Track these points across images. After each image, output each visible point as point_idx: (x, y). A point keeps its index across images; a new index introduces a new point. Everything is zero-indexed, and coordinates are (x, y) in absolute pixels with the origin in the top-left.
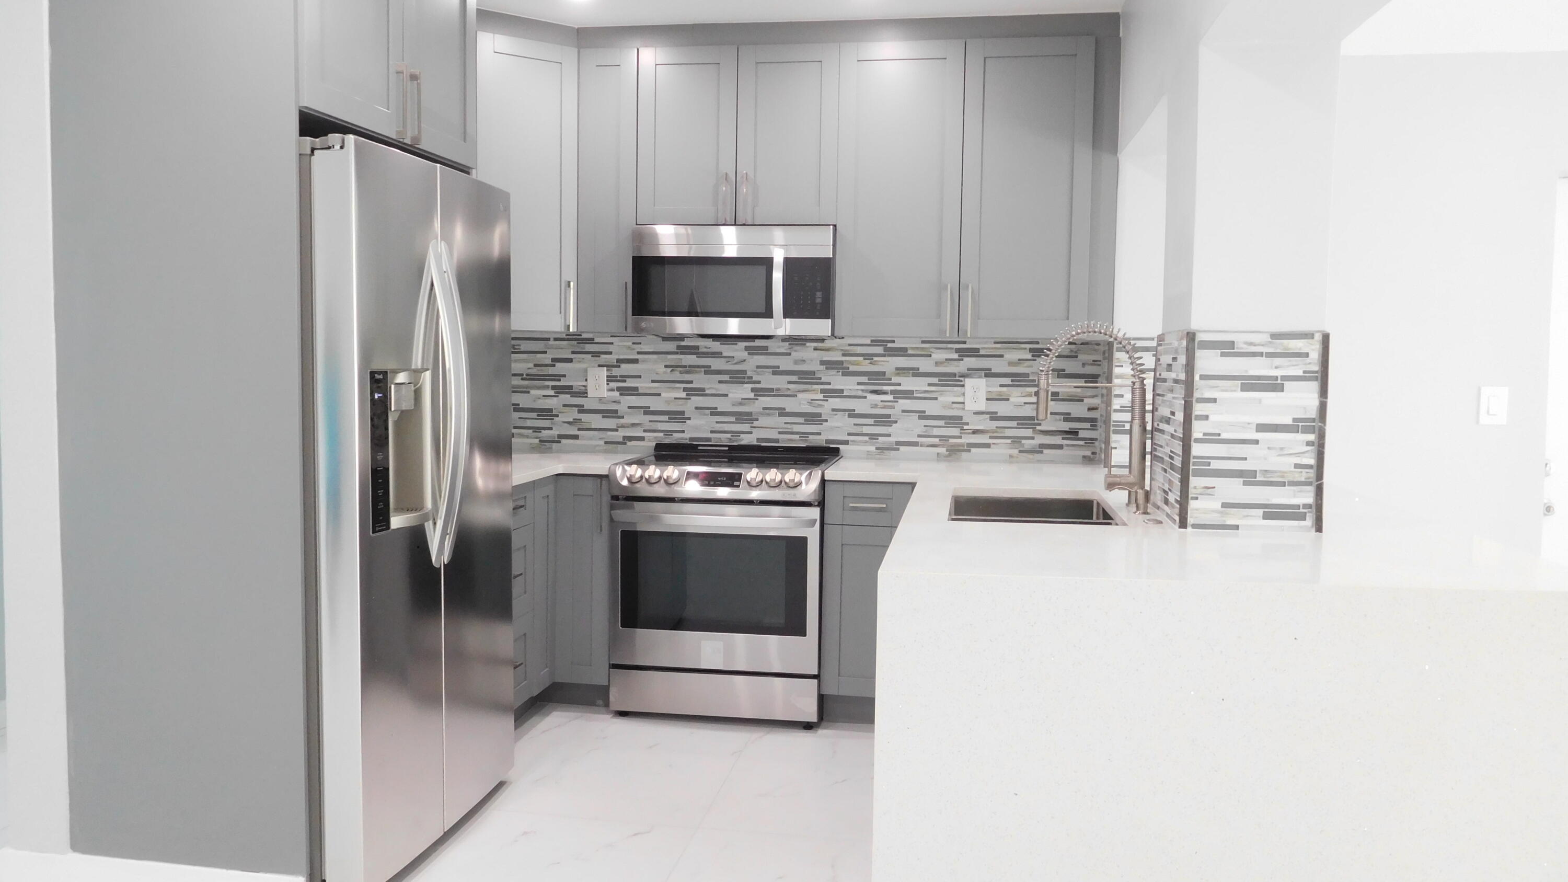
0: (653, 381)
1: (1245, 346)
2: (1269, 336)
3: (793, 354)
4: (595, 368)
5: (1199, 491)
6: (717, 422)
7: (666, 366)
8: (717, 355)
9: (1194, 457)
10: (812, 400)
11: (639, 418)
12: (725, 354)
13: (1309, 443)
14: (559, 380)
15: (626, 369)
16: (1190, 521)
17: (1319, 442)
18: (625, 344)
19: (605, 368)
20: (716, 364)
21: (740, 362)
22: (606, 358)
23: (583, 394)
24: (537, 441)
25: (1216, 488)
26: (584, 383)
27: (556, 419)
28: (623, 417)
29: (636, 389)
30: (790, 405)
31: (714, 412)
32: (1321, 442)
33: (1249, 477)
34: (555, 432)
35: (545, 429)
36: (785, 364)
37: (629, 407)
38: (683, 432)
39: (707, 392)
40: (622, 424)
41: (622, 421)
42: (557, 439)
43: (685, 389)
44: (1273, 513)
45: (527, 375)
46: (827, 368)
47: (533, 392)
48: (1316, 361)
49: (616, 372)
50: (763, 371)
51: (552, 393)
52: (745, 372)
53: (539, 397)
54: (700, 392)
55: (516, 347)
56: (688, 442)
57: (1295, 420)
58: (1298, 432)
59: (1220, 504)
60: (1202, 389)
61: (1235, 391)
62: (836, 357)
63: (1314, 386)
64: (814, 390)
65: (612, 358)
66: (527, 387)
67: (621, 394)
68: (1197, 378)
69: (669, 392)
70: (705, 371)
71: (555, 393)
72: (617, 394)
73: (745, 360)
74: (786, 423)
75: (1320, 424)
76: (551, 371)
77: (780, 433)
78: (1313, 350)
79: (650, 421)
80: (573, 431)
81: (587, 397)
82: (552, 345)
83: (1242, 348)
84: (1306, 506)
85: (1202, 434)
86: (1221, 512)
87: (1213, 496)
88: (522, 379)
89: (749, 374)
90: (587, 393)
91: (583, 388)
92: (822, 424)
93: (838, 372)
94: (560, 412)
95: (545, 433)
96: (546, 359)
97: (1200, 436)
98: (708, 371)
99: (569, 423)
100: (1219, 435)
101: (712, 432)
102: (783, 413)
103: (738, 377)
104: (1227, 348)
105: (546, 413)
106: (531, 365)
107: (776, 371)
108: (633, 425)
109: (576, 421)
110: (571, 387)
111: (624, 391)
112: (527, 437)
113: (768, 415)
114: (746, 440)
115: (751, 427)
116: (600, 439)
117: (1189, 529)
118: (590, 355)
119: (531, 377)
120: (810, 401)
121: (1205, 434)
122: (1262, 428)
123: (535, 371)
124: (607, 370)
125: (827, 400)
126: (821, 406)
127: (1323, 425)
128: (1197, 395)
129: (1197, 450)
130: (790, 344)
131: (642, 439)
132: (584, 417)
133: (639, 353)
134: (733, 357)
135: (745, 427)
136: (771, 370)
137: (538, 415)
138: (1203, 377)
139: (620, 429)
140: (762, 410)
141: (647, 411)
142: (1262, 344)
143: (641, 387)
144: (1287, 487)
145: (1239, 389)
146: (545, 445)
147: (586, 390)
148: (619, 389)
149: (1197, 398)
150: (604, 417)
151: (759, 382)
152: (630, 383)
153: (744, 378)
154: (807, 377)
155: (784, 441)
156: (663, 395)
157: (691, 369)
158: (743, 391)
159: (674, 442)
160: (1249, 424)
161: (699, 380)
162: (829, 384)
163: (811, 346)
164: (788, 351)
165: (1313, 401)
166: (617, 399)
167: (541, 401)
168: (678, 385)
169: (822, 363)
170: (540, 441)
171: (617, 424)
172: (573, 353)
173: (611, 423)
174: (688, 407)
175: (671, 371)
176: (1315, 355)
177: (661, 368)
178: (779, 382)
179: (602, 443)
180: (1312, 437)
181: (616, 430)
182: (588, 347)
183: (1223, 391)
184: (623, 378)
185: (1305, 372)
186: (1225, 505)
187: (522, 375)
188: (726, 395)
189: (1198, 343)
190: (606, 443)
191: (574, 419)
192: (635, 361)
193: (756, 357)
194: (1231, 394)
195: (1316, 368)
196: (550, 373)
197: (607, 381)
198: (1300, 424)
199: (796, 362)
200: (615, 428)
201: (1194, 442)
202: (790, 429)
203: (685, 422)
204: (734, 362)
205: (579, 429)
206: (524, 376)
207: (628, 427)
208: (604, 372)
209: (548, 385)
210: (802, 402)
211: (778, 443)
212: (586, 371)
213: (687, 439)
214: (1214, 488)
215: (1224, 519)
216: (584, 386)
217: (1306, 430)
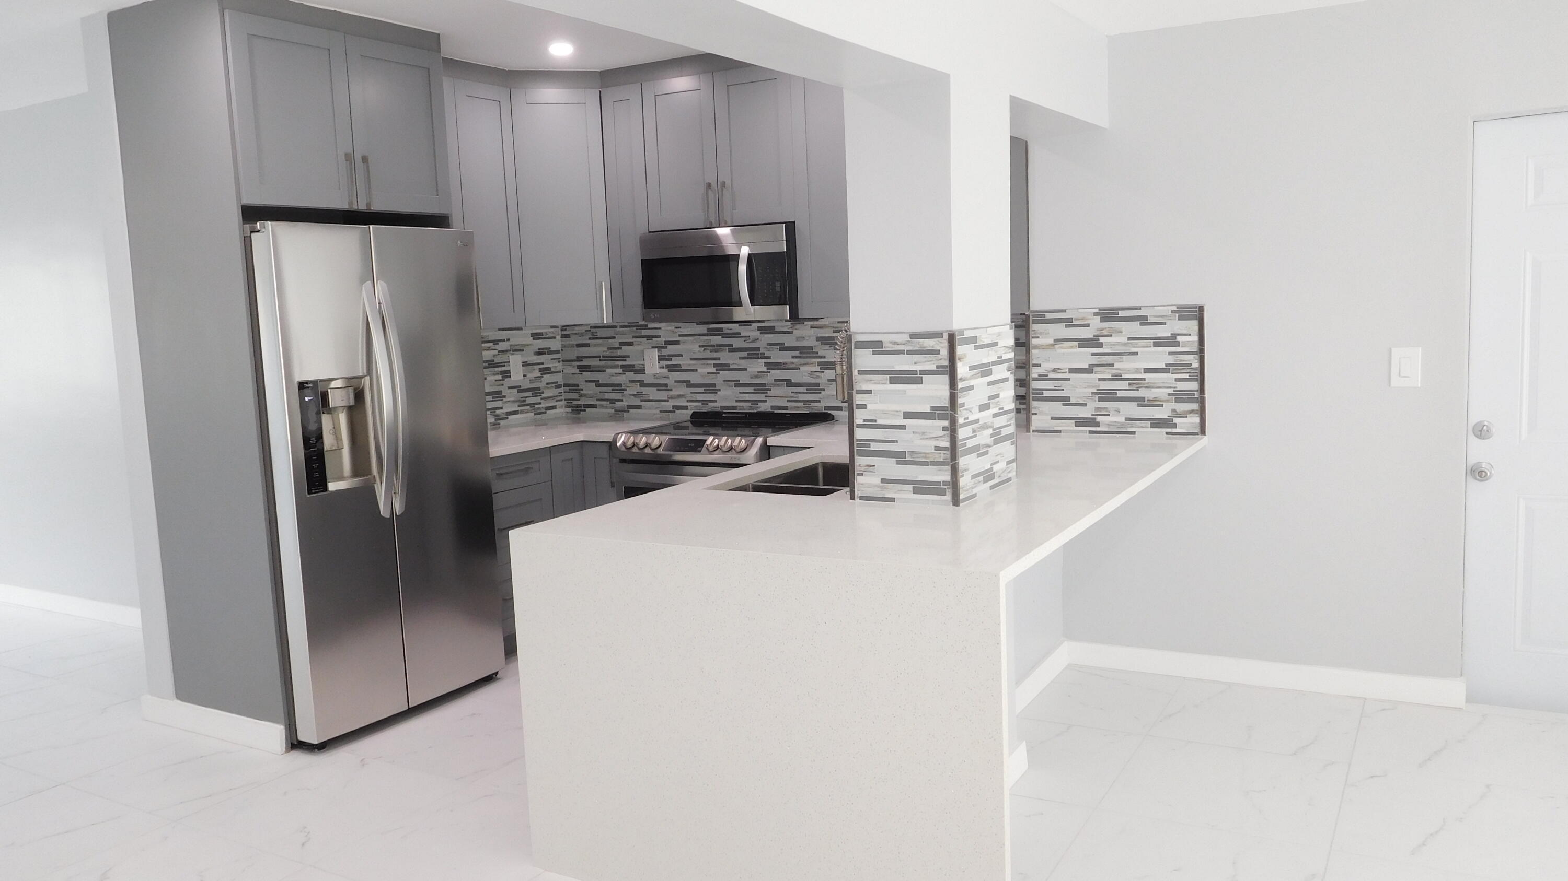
0: (691, 359)
1: (890, 345)
2: (909, 336)
3: (795, 332)
4: (649, 350)
5: (863, 469)
6: (740, 393)
7: (700, 346)
8: (737, 335)
9: (858, 440)
10: (811, 372)
11: (683, 390)
12: (742, 334)
13: (944, 429)
14: (625, 360)
15: (671, 349)
16: (858, 494)
17: (951, 427)
18: (670, 328)
19: (656, 349)
20: (737, 343)
21: (754, 341)
22: (657, 341)
23: (642, 371)
24: (613, 411)
25: (876, 467)
26: (642, 363)
27: (625, 392)
28: (671, 390)
29: (679, 366)
30: (795, 377)
31: (738, 384)
32: (952, 428)
33: (900, 457)
34: (625, 403)
35: (619, 400)
36: (788, 341)
37: (676, 381)
38: (716, 401)
39: (731, 367)
40: (671, 396)
41: (671, 393)
42: (626, 409)
43: (715, 365)
44: (921, 488)
45: (603, 357)
46: (822, 344)
47: (608, 371)
48: (946, 357)
49: (665, 352)
50: (772, 348)
51: (620, 371)
52: (758, 349)
53: (612, 375)
54: (725, 367)
55: (594, 334)
56: (719, 410)
57: (932, 408)
58: (936, 419)
59: (880, 480)
60: (861, 383)
61: (885, 384)
62: (828, 333)
63: (945, 378)
64: (813, 363)
65: (661, 341)
66: (603, 366)
67: (669, 371)
68: (855, 373)
69: (704, 368)
70: (728, 349)
71: (623, 371)
72: (666, 370)
73: (758, 339)
74: (792, 392)
75: (951, 412)
76: (619, 353)
77: (788, 401)
78: (942, 347)
79: (691, 393)
80: (637, 402)
81: (645, 373)
82: (619, 331)
83: (888, 347)
84: (945, 483)
85: (862, 421)
86: (881, 487)
87: (874, 473)
88: (600, 360)
89: (762, 351)
90: (644, 370)
91: (643, 366)
92: (821, 393)
93: (830, 346)
94: (627, 387)
95: (619, 404)
96: (615, 343)
97: (861, 422)
98: (732, 349)
99: (634, 395)
100: (875, 421)
101: (736, 401)
102: (790, 384)
103: (754, 353)
104: (877, 347)
105: (618, 388)
106: (605, 349)
107: (783, 348)
108: (680, 396)
109: (639, 394)
110: (633, 366)
111: (672, 368)
112: (606, 408)
113: (778, 385)
114: (764, 407)
115: (766, 396)
116: (656, 408)
117: (857, 501)
118: (645, 339)
119: (606, 358)
120: (810, 373)
121: (864, 421)
122: (908, 415)
123: (608, 353)
124: (658, 351)
125: (823, 372)
126: (819, 377)
127: (953, 413)
128: (856, 387)
129: (860, 434)
130: (791, 324)
131: (685, 408)
132: (645, 391)
133: (680, 336)
134: (749, 337)
135: (761, 397)
136: (778, 347)
137: (613, 390)
138: (860, 372)
139: (670, 400)
140: (773, 382)
141: (689, 385)
142: (904, 343)
143: (683, 364)
144: (929, 466)
145: (888, 382)
146: (619, 414)
147: (644, 368)
148: (668, 366)
149: (857, 390)
150: (658, 390)
151: (769, 358)
152: (674, 361)
153: (758, 354)
154: (806, 352)
155: (793, 408)
156: (699, 370)
157: (718, 348)
158: (758, 366)
159: (710, 410)
160: (898, 411)
161: (725, 357)
162: (825, 357)
163: (808, 325)
164: (790, 330)
165: (945, 392)
166: (666, 375)
167: (613, 378)
168: (709, 362)
169: (818, 339)
170: (616, 411)
171: (668, 396)
172: (634, 337)
173: (663, 395)
174: (718, 380)
175: (704, 350)
176: (944, 352)
177: (696, 348)
178: (785, 357)
179: (658, 411)
180: (946, 423)
181: (667, 401)
182: (644, 332)
183: (875, 383)
184: (669, 357)
185: (937, 367)
186: (883, 481)
187: (600, 357)
188: (746, 369)
189: (855, 344)
190: (661, 411)
191: (637, 392)
192: (677, 343)
193: (766, 336)
194: (881, 386)
195: (946, 363)
196: (619, 355)
197: (659, 359)
198: (937, 412)
199: (798, 339)
200: (667, 399)
201: (857, 427)
202: (796, 397)
203: (717, 393)
204: (750, 341)
205: (642, 401)
206: (601, 358)
207: (675, 398)
208: (656, 353)
209: (618, 365)
210: (804, 374)
211: (787, 409)
212: (643, 352)
213: (718, 408)
214: (874, 466)
215: (883, 492)
216: (642, 365)
217: (941, 418)
